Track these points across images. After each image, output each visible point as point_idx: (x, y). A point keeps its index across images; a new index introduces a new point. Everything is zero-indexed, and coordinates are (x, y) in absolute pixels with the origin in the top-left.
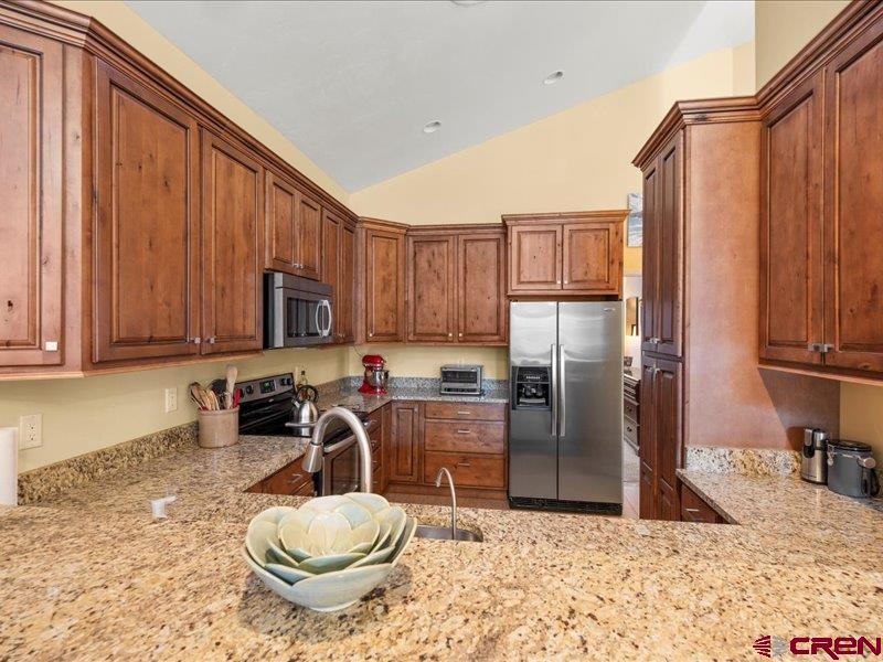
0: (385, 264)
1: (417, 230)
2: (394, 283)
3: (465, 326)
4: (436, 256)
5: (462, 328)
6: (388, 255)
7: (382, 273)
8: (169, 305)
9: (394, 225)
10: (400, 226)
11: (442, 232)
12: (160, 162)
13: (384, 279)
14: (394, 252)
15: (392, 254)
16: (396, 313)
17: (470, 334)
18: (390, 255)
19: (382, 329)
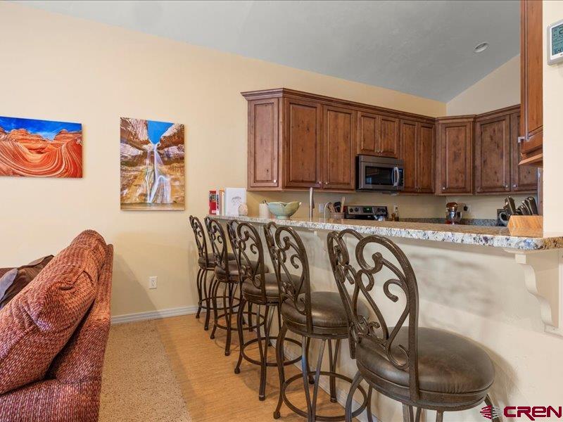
0: (455, 143)
1: (482, 117)
2: (462, 155)
3: (519, 179)
4: (496, 132)
5: (517, 181)
6: (457, 137)
7: (453, 149)
8: (309, 170)
9: (462, 117)
10: (467, 117)
11: (501, 114)
12: (306, 123)
13: (455, 152)
14: (463, 135)
15: (462, 136)
16: (465, 173)
17: (524, 185)
18: (460, 137)
19: (454, 185)
